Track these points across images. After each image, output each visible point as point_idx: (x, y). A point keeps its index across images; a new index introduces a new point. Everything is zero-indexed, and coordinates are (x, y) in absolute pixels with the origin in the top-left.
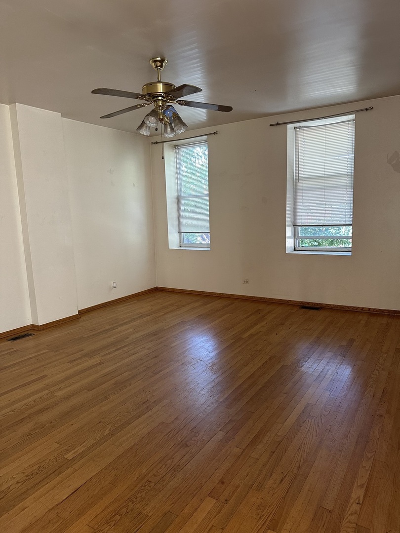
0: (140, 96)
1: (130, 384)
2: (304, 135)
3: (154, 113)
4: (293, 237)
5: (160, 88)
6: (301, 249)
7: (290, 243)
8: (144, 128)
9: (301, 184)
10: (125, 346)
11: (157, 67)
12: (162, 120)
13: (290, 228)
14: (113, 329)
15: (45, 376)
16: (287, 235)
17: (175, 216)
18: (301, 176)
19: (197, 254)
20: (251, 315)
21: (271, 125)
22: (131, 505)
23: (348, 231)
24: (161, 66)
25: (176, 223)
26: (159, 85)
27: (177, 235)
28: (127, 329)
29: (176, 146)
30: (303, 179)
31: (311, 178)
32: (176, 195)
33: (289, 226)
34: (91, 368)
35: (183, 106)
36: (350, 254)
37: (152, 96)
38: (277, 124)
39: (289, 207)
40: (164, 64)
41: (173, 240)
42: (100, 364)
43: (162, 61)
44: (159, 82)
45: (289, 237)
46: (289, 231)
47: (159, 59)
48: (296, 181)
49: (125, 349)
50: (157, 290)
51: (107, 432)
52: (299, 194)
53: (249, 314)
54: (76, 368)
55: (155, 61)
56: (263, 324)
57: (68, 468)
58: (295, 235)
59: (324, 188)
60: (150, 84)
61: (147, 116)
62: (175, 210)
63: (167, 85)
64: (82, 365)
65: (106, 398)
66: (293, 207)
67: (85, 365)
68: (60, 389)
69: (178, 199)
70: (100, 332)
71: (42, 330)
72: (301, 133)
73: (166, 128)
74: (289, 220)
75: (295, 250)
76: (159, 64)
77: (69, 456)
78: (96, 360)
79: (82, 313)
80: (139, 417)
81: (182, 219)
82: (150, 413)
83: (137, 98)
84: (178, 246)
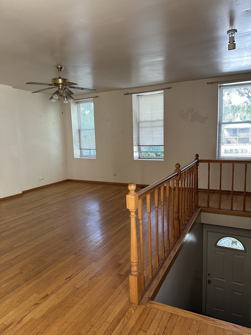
0: (51, 85)
1: (46, 221)
2: (142, 100)
3: (57, 93)
4: (138, 152)
5: (60, 81)
6: (143, 158)
7: (136, 155)
8: (53, 99)
9: (141, 125)
10: (46, 207)
11: (59, 70)
12: (62, 95)
13: (136, 147)
14: (40, 199)
15: (4, 219)
16: (134, 151)
17: (78, 140)
18: (141, 120)
19: (90, 161)
20: (115, 191)
21: (124, 94)
22: (40, 258)
23: (162, 149)
24: (61, 70)
25: (78, 144)
26: (59, 80)
27: (79, 151)
28: (48, 199)
29: (77, 102)
30: (142, 122)
31: (145, 121)
32: (78, 129)
33: (135, 146)
34: (27, 216)
35: (72, 89)
36: (163, 160)
37: (57, 84)
38: (127, 94)
39: (135, 136)
40: (62, 70)
41: (77, 154)
42: (32, 214)
43: (61, 68)
44: (60, 78)
45: (135, 152)
46: (135, 149)
47: (59, 67)
48: (138, 123)
49: (46, 208)
50: (68, 181)
51: (33, 238)
52: (140, 129)
53: (114, 191)
54: (20, 216)
55: (58, 68)
56: (119, 195)
57: (14, 250)
58: (139, 151)
59: (152, 127)
60: (55, 79)
61: (53, 94)
62: (78, 137)
63: (64, 80)
64: (23, 215)
65: (34, 226)
66: (137, 136)
67: (24, 215)
68: (12, 224)
69: (79, 131)
70: (34, 201)
71: (2, 201)
72: (141, 99)
73: (64, 99)
74: (135, 143)
75: (139, 158)
76: (59, 69)
77: (15, 246)
78: (31, 212)
79: (24, 193)
80: (49, 232)
81: (81, 141)
82: (54, 231)
83: (49, 85)
84: (80, 156)
